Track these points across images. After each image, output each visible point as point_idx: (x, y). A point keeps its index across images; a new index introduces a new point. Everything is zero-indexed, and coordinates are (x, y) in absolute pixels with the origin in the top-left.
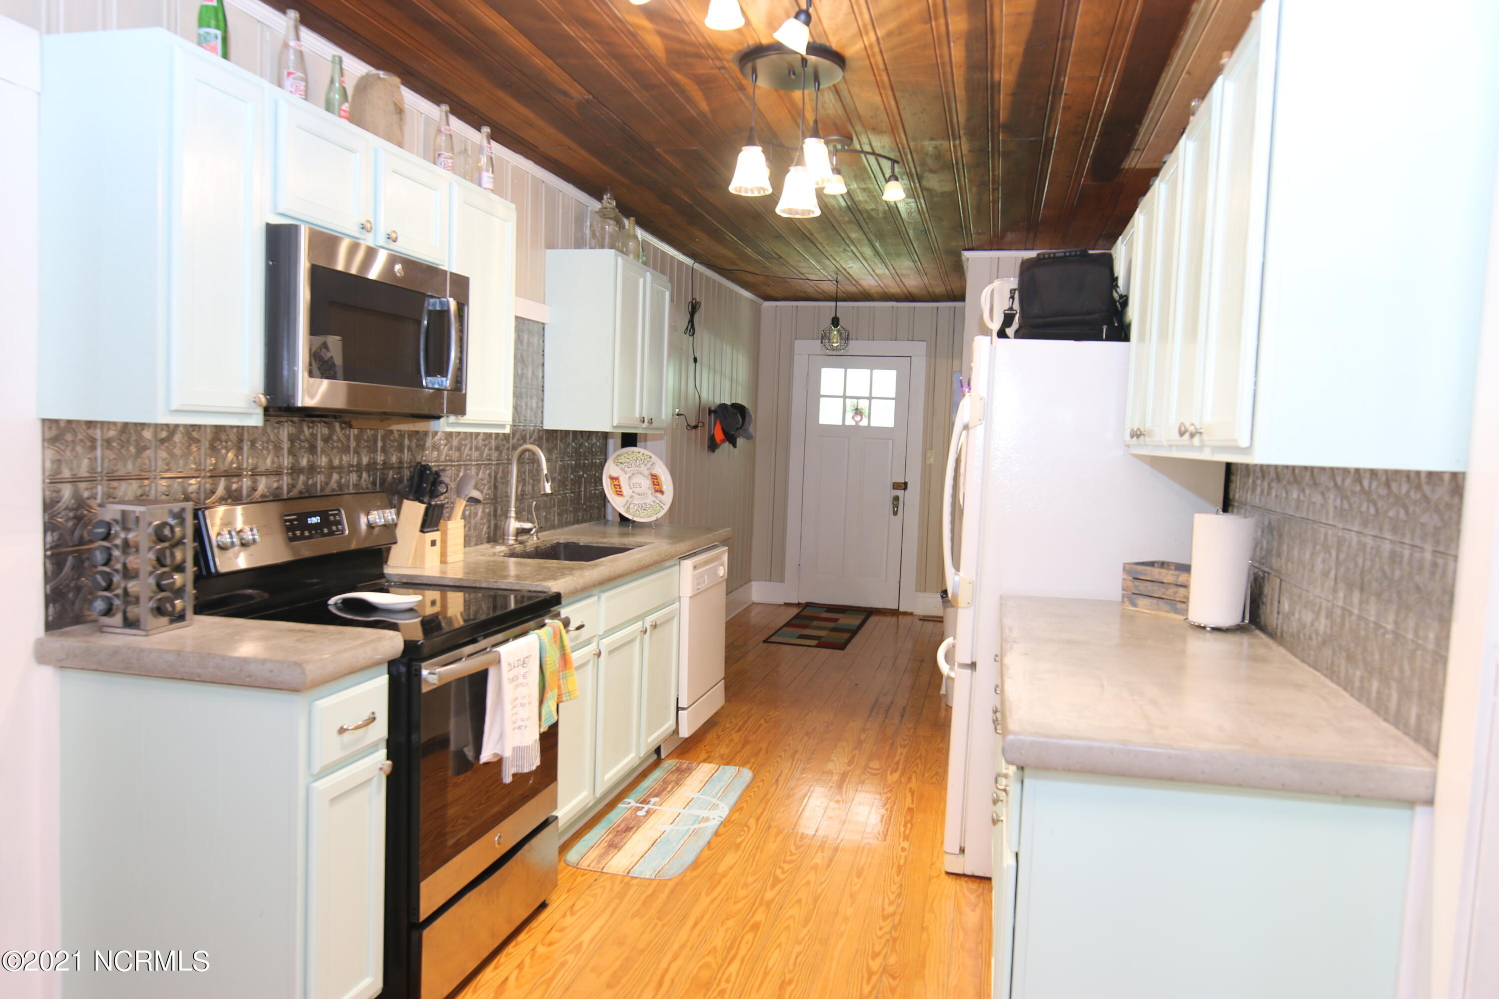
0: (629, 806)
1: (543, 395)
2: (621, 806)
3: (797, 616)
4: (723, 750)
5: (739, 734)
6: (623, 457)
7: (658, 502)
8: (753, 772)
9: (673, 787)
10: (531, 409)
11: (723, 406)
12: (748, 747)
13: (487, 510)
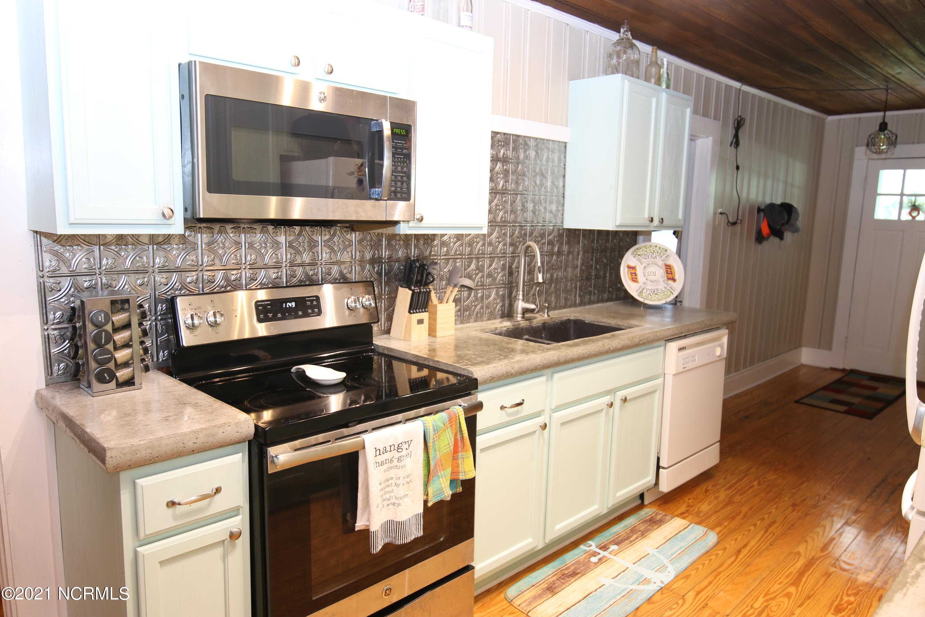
0: (588, 549)
1: (564, 200)
2: (582, 547)
3: (838, 381)
4: (705, 507)
5: (728, 492)
6: (641, 250)
7: (668, 288)
8: (719, 538)
9: (637, 538)
10: (551, 212)
11: (772, 206)
12: (730, 508)
13: (501, 293)
